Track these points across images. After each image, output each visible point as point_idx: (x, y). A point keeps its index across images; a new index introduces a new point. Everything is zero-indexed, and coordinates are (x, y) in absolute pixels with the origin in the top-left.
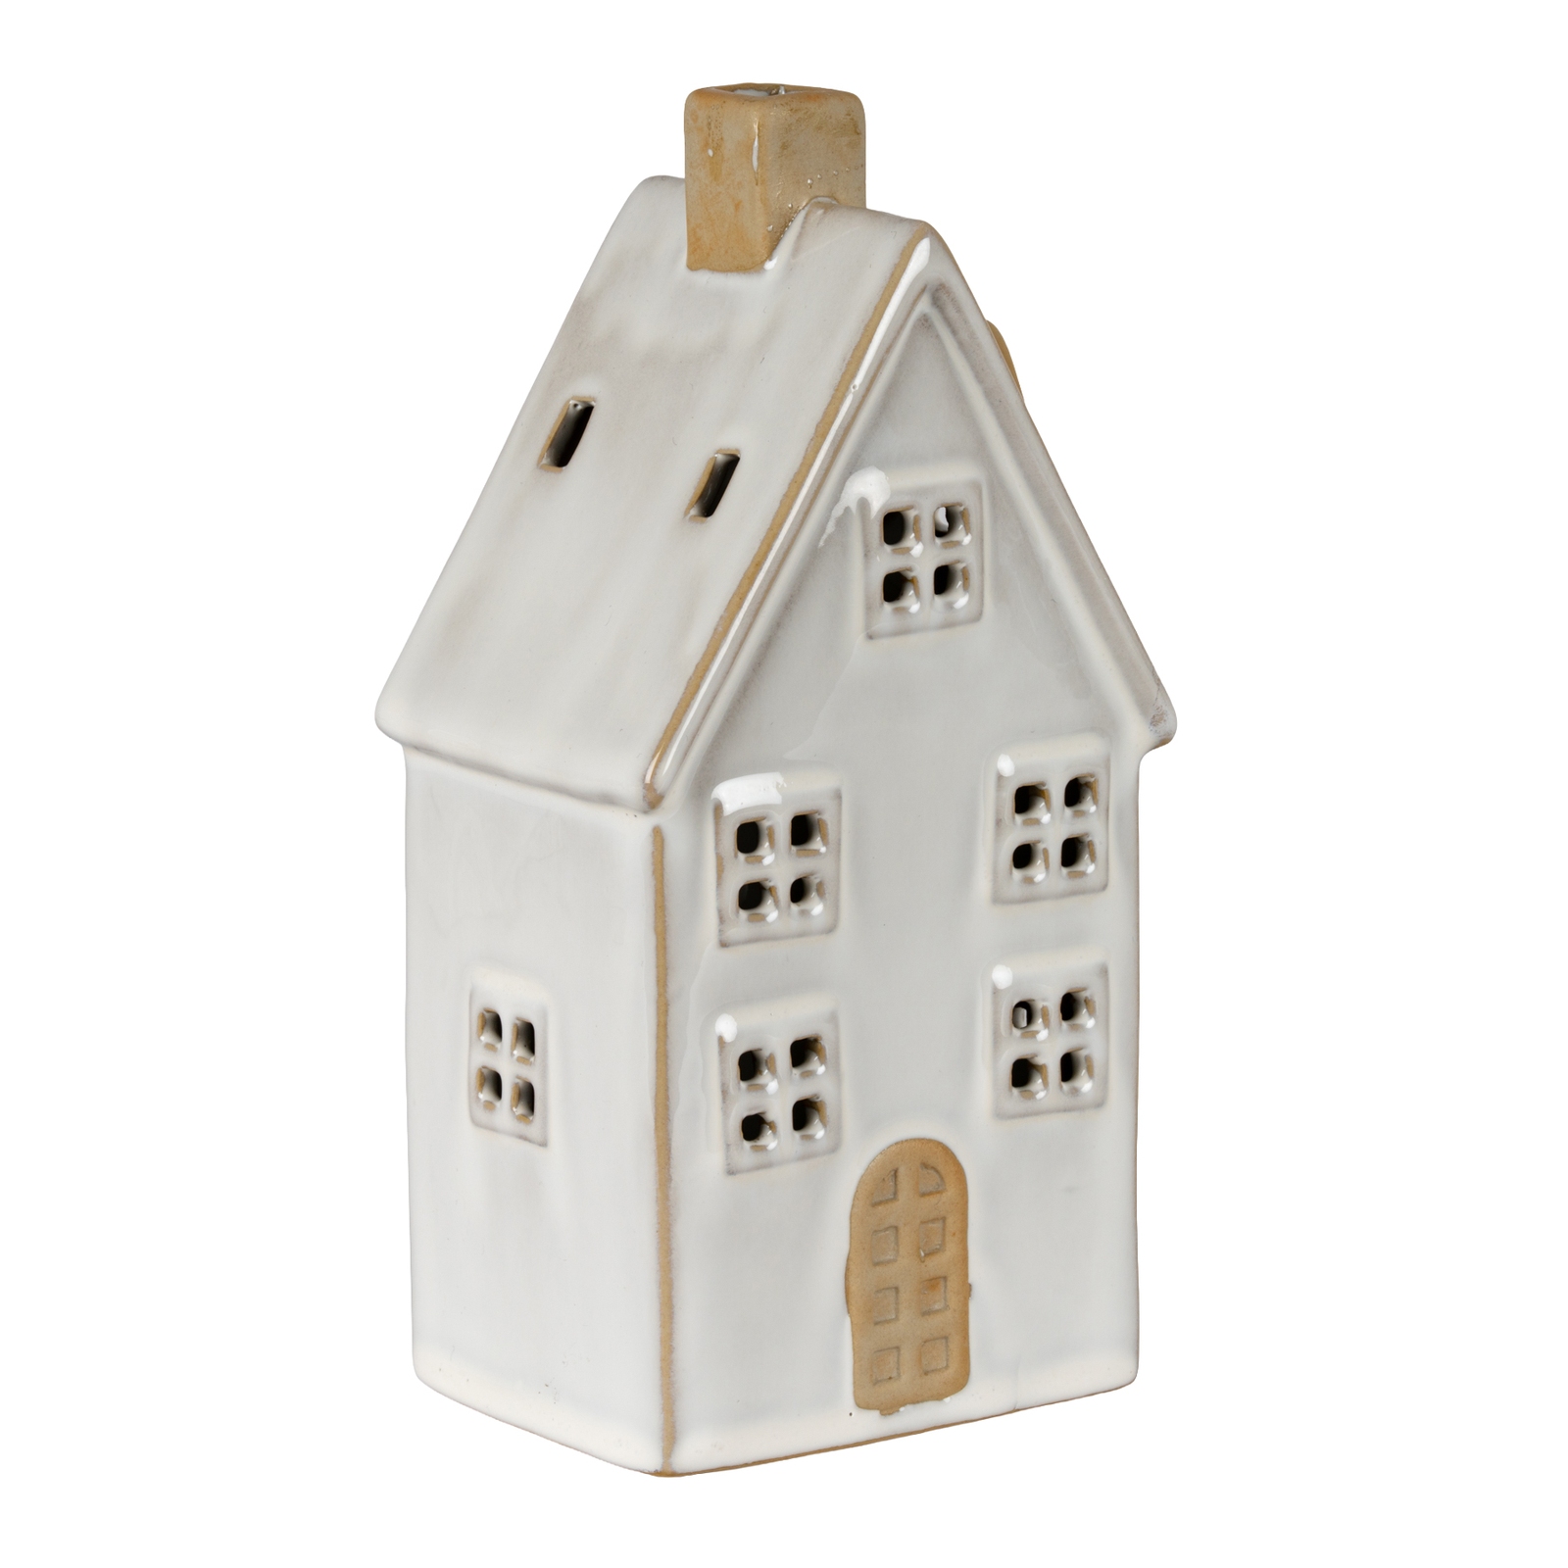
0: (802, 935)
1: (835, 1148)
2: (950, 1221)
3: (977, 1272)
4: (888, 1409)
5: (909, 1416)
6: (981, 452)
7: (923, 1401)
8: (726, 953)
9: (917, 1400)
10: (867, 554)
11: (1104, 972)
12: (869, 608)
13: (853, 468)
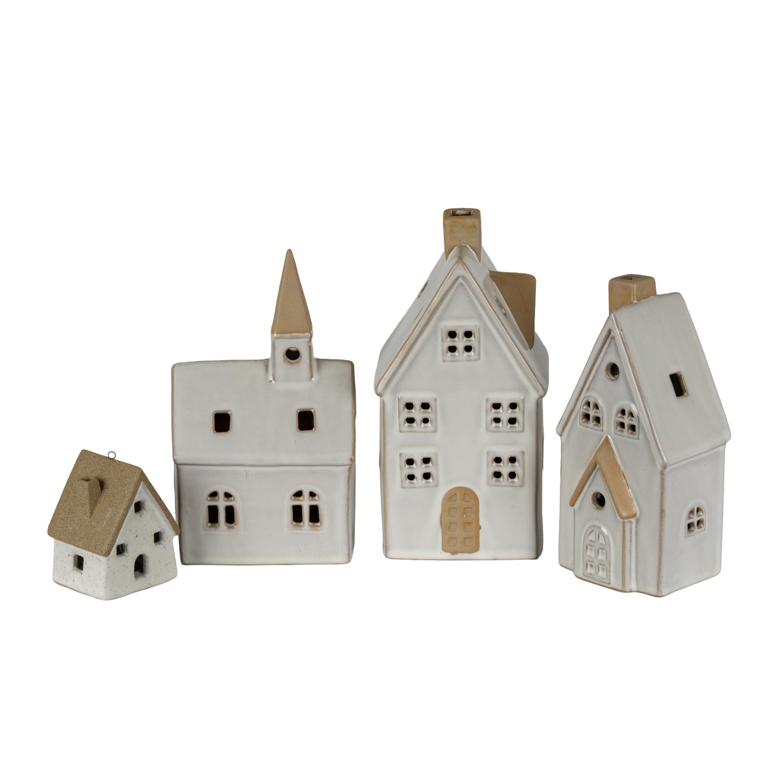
0: (425, 432)
1: (437, 486)
2: (473, 509)
3: (482, 522)
4: (453, 553)
5: (460, 555)
6: (480, 318)
7: (464, 553)
8: (401, 433)
9: (462, 552)
10: (442, 341)
11: (523, 453)
12: (443, 355)
13: (440, 319)
